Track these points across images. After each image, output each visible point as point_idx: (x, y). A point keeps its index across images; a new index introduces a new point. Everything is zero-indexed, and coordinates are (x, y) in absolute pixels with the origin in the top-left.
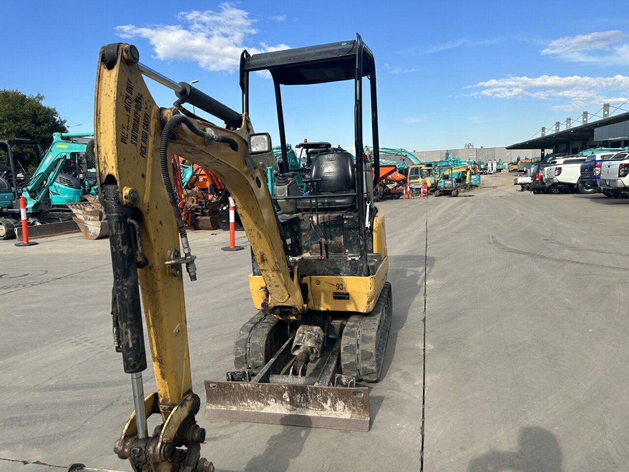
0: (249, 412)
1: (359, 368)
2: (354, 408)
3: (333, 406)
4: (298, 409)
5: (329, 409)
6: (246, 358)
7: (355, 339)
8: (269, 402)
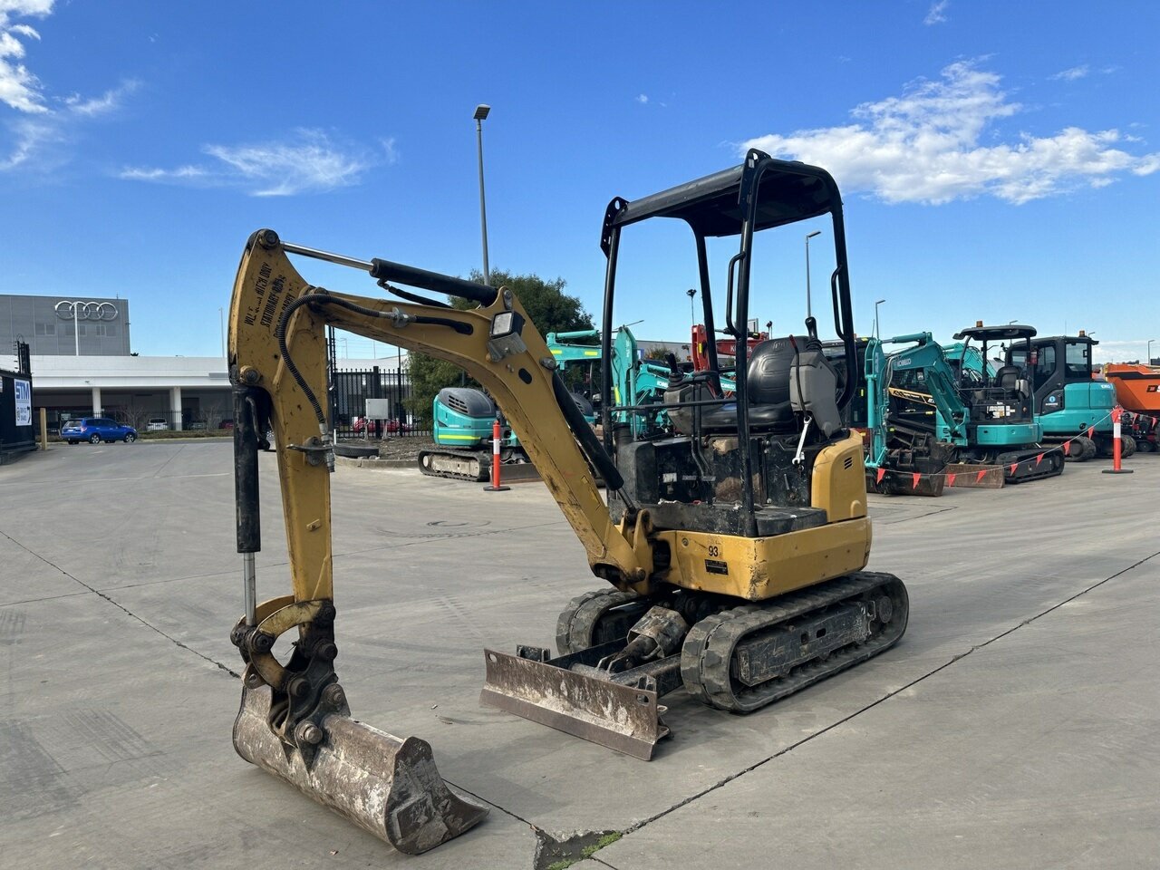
0: (524, 703)
1: (703, 681)
2: (638, 722)
3: (614, 714)
4: (575, 709)
5: (609, 716)
6: (568, 639)
7: (705, 633)
8: (546, 693)
